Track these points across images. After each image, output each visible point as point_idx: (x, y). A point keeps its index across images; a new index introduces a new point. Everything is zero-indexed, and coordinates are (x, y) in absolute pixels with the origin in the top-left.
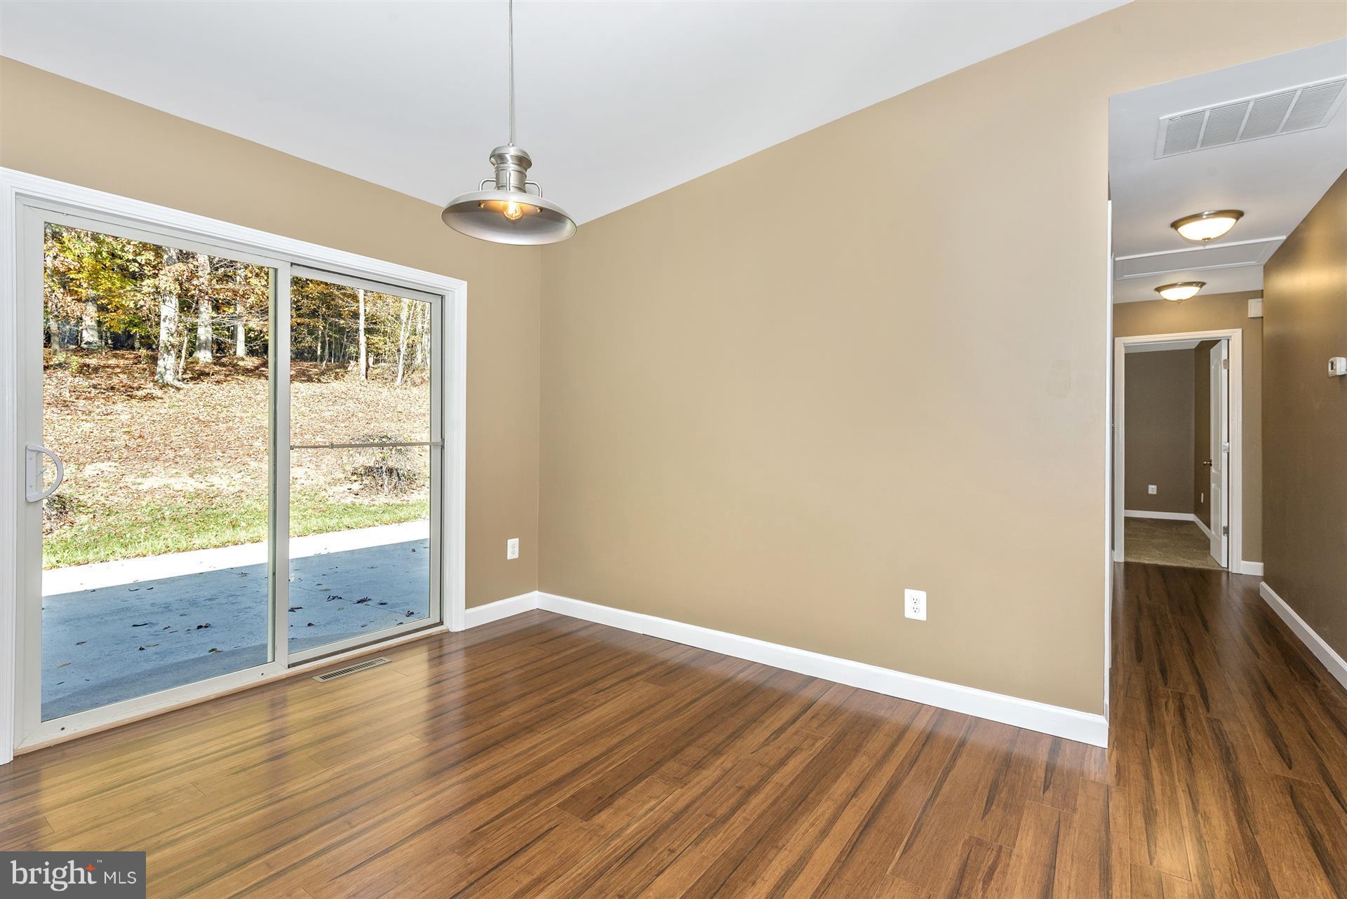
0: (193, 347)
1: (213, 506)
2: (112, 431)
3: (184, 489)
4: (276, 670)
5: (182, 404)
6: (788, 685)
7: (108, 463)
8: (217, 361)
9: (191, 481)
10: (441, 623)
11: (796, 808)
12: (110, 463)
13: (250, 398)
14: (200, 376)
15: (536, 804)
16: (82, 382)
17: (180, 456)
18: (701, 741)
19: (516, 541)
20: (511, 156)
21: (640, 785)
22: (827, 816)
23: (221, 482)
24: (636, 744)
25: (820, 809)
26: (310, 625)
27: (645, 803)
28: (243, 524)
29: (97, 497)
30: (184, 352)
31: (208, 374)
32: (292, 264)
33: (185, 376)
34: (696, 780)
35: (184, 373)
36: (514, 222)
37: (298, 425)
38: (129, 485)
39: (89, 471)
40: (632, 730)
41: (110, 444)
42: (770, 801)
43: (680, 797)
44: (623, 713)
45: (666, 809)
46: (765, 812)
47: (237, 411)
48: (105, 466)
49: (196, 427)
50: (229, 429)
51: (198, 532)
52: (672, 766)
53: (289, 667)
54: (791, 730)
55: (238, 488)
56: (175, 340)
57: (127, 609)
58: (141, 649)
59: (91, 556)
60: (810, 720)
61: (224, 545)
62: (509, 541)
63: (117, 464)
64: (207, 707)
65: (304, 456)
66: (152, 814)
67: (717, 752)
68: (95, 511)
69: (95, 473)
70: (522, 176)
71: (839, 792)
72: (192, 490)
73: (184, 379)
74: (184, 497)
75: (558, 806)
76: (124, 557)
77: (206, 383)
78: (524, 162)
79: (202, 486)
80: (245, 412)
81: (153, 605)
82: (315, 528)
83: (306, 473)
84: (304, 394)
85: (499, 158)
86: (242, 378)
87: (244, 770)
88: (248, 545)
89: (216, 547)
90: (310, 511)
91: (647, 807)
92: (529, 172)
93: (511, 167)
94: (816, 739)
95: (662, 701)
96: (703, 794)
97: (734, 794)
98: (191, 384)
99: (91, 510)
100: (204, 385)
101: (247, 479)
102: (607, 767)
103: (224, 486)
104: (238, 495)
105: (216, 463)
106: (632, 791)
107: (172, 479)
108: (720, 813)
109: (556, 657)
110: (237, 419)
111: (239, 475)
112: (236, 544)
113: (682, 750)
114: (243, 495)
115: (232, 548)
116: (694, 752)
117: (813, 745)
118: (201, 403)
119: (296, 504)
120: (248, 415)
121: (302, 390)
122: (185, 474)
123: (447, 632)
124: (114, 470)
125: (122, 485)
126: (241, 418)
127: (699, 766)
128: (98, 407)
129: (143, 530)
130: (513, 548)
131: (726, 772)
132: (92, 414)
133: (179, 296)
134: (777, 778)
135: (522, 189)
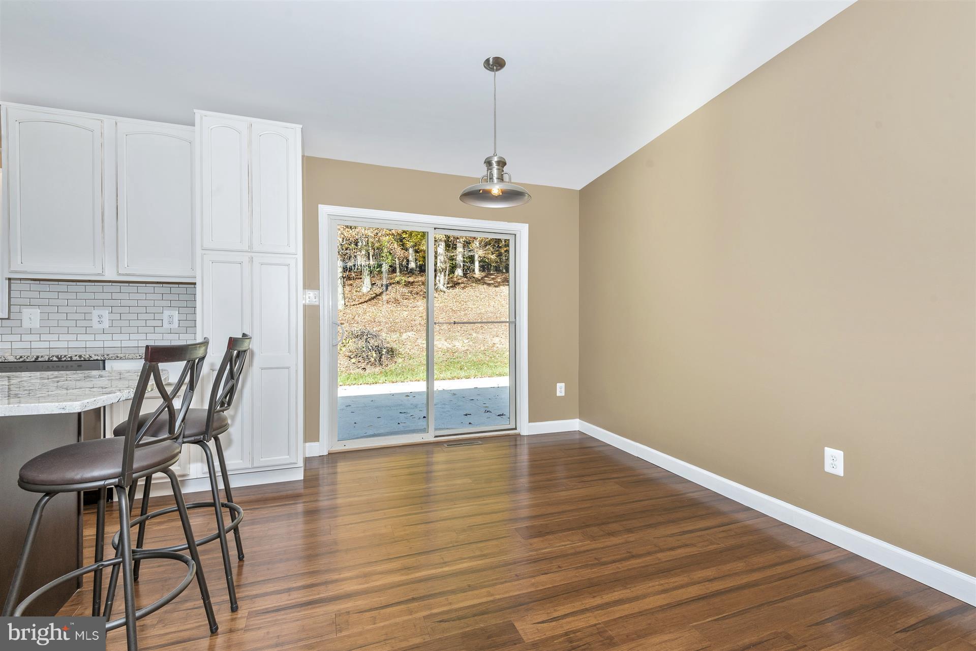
0: (453, 269)
1: (454, 358)
2: (415, 316)
3: (442, 347)
4: (429, 437)
5: (446, 301)
6: (724, 508)
7: (411, 333)
8: (465, 275)
9: (446, 343)
10: (516, 429)
11: (658, 574)
12: (413, 333)
13: (477, 297)
14: (455, 285)
15: (505, 525)
16: (405, 290)
17: (442, 329)
18: (624, 523)
19: (563, 385)
20: (495, 161)
21: (568, 533)
22: (676, 584)
23: (458, 344)
24: (582, 513)
25: (673, 580)
26: (470, 423)
27: (564, 541)
28: (466, 368)
29: (407, 350)
30: (447, 272)
31: (459, 284)
32: (435, 229)
33: (448, 285)
34: (603, 540)
35: (448, 283)
36: (496, 197)
37: (499, 312)
38: (420, 344)
39: (404, 336)
40: (586, 506)
41: (413, 323)
42: (643, 565)
43: (588, 545)
44: (587, 496)
45: (573, 548)
46: (634, 568)
47: (470, 304)
48: (409, 334)
49: (451, 314)
50: (465, 314)
51: (445, 371)
52: (595, 529)
53: (435, 437)
54: (699, 534)
55: (466, 348)
56: (443, 266)
57: (401, 405)
58: (399, 424)
59: (398, 379)
60: (719, 532)
61: (453, 378)
62: (558, 384)
63: (415, 333)
64: (397, 448)
65: (500, 330)
66: (358, 484)
67: (630, 531)
68: (405, 357)
69: (406, 337)
70: (501, 171)
71: (699, 576)
72: (445, 348)
73: (448, 287)
74: (442, 352)
75: (515, 529)
76: (411, 381)
77: (457, 289)
78: (502, 163)
79: (450, 346)
80: (474, 305)
81: (412, 404)
82: (497, 373)
83: (500, 340)
84: (505, 293)
85: (488, 163)
86: (474, 285)
87: (396, 476)
88: (464, 380)
89: (449, 379)
90: (499, 363)
91: (563, 543)
92: (505, 169)
93: (495, 167)
94: (712, 543)
95: (616, 496)
96: (602, 548)
97: (624, 554)
98: (451, 290)
99: (403, 356)
100: (457, 290)
101: (471, 343)
102: (553, 519)
103: (460, 347)
104: (465, 352)
105: (457, 334)
106: (560, 534)
107: (438, 342)
108: (604, 560)
109: (569, 459)
110: (470, 309)
111: (467, 341)
112: (459, 379)
113: (608, 523)
114: (468, 352)
115: (456, 380)
116: (614, 527)
117: (708, 546)
118: (454, 300)
119: (493, 358)
120: (476, 306)
121: (504, 291)
122: (443, 339)
123: (519, 435)
124: (414, 336)
125: (416, 344)
126: (472, 309)
127: (612, 534)
128: (411, 303)
129: (423, 368)
130: (560, 389)
131: (627, 542)
132: (409, 307)
133: (445, 241)
134: (660, 555)
135: (501, 179)
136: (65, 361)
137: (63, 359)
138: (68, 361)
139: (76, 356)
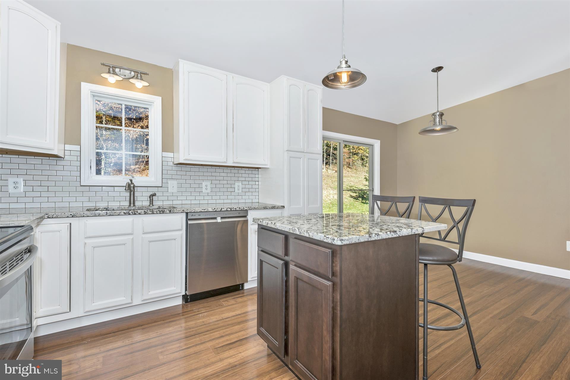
32: (343, 141)
78: (441, 115)
93: (438, 117)
135: (441, 122)
136: (233, 211)
137: (232, 210)
138: (235, 211)
139: (238, 208)
